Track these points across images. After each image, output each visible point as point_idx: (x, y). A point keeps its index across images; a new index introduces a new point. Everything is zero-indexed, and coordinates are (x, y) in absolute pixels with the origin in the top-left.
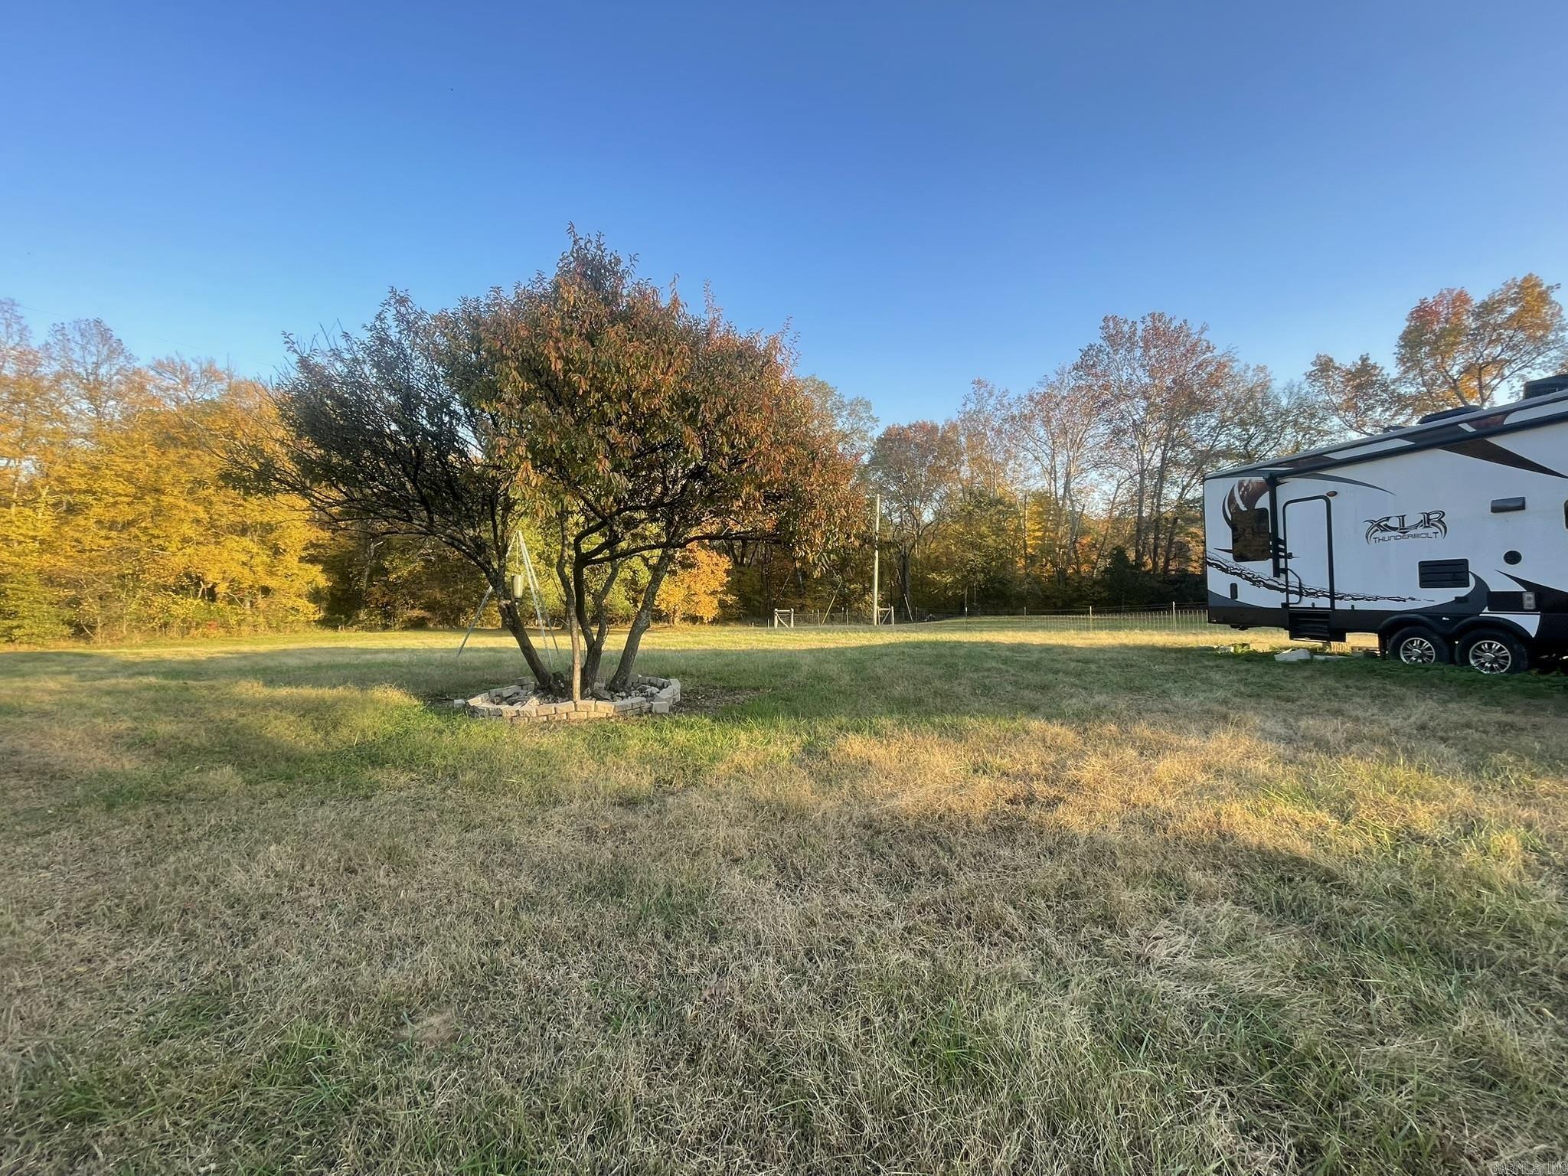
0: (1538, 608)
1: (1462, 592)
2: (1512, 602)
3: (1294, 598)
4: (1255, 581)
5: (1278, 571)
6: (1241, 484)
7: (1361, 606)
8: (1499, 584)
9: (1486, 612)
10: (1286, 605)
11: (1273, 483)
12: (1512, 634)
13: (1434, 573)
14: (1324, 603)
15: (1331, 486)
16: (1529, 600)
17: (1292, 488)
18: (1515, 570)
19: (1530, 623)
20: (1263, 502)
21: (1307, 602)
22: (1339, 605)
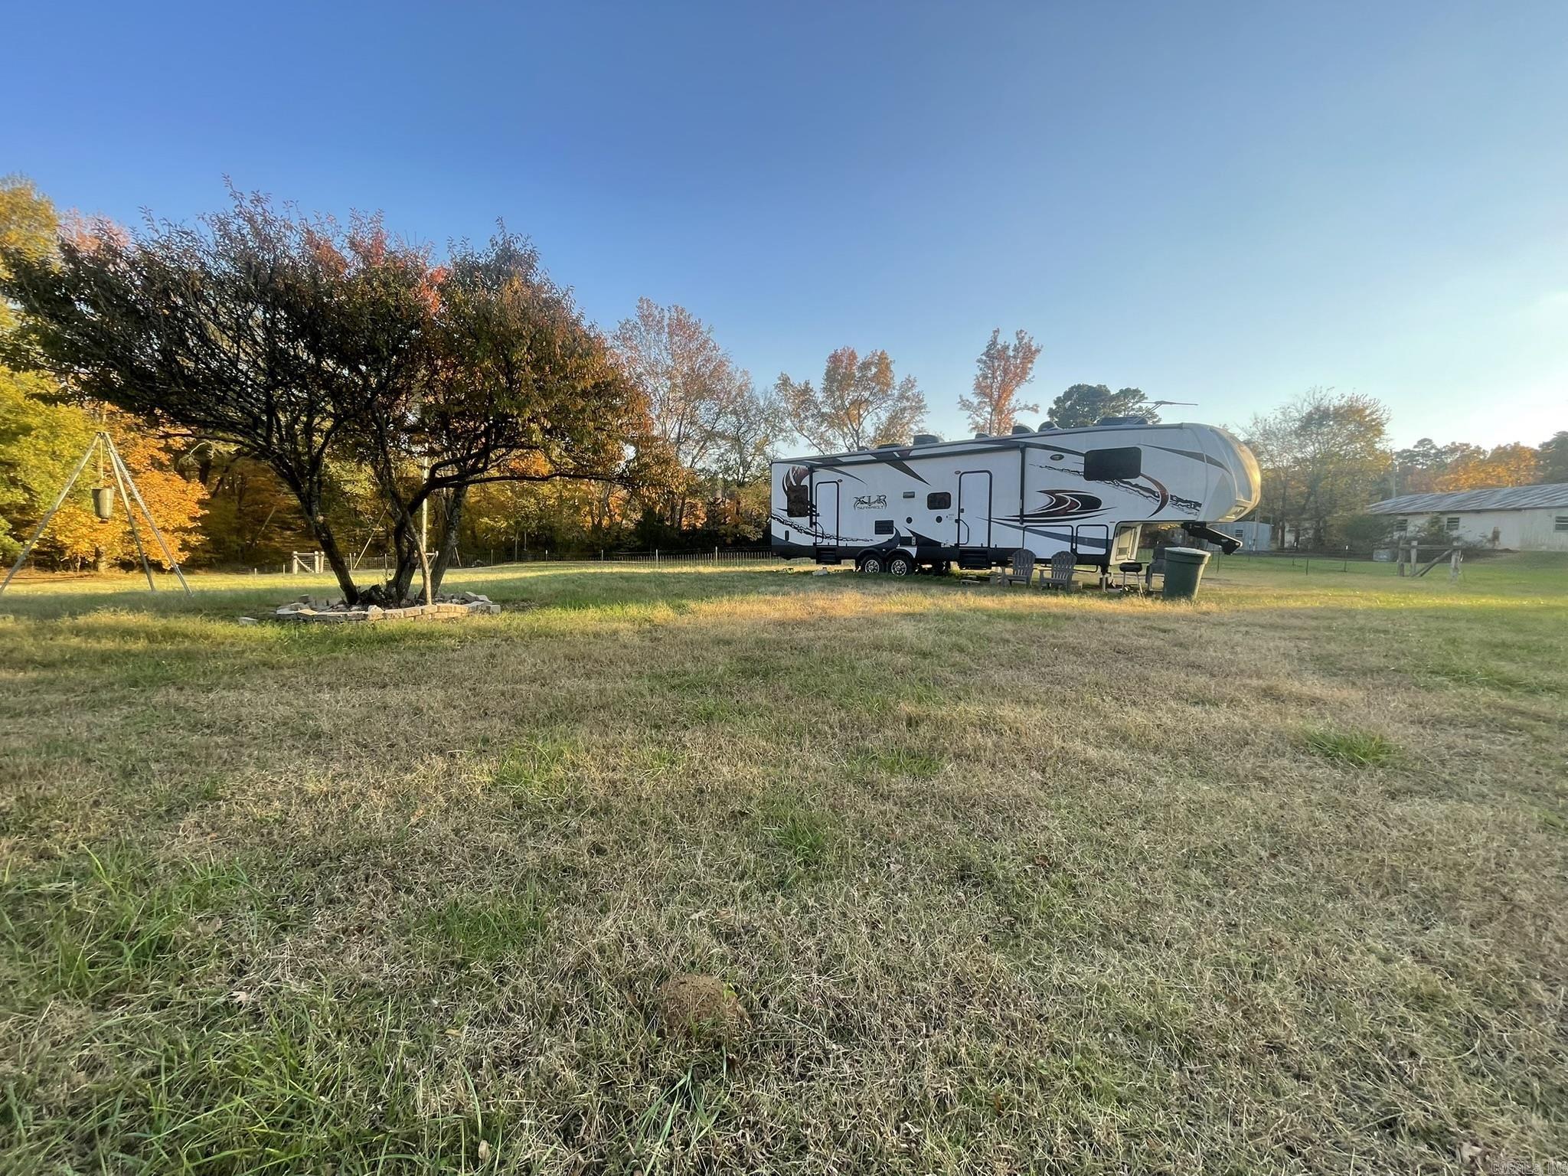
0: (917, 544)
1: (891, 536)
2: (906, 541)
3: (819, 540)
4: (799, 529)
5: (812, 524)
6: (793, 469)
7: (850, 544)
8: (905, 534)
9: (899, 547)
10: (815, 544)
11: (811, 470)
12: (905, 555)
13: (883, 527)
14: (833, 542)
15: (840, 476)
16: (914, 542)
17: (821, 475)
18: (909, 526)
19: (913, 551)
20: (806, 482)
21: (825, 542)
22: (842, 544)
